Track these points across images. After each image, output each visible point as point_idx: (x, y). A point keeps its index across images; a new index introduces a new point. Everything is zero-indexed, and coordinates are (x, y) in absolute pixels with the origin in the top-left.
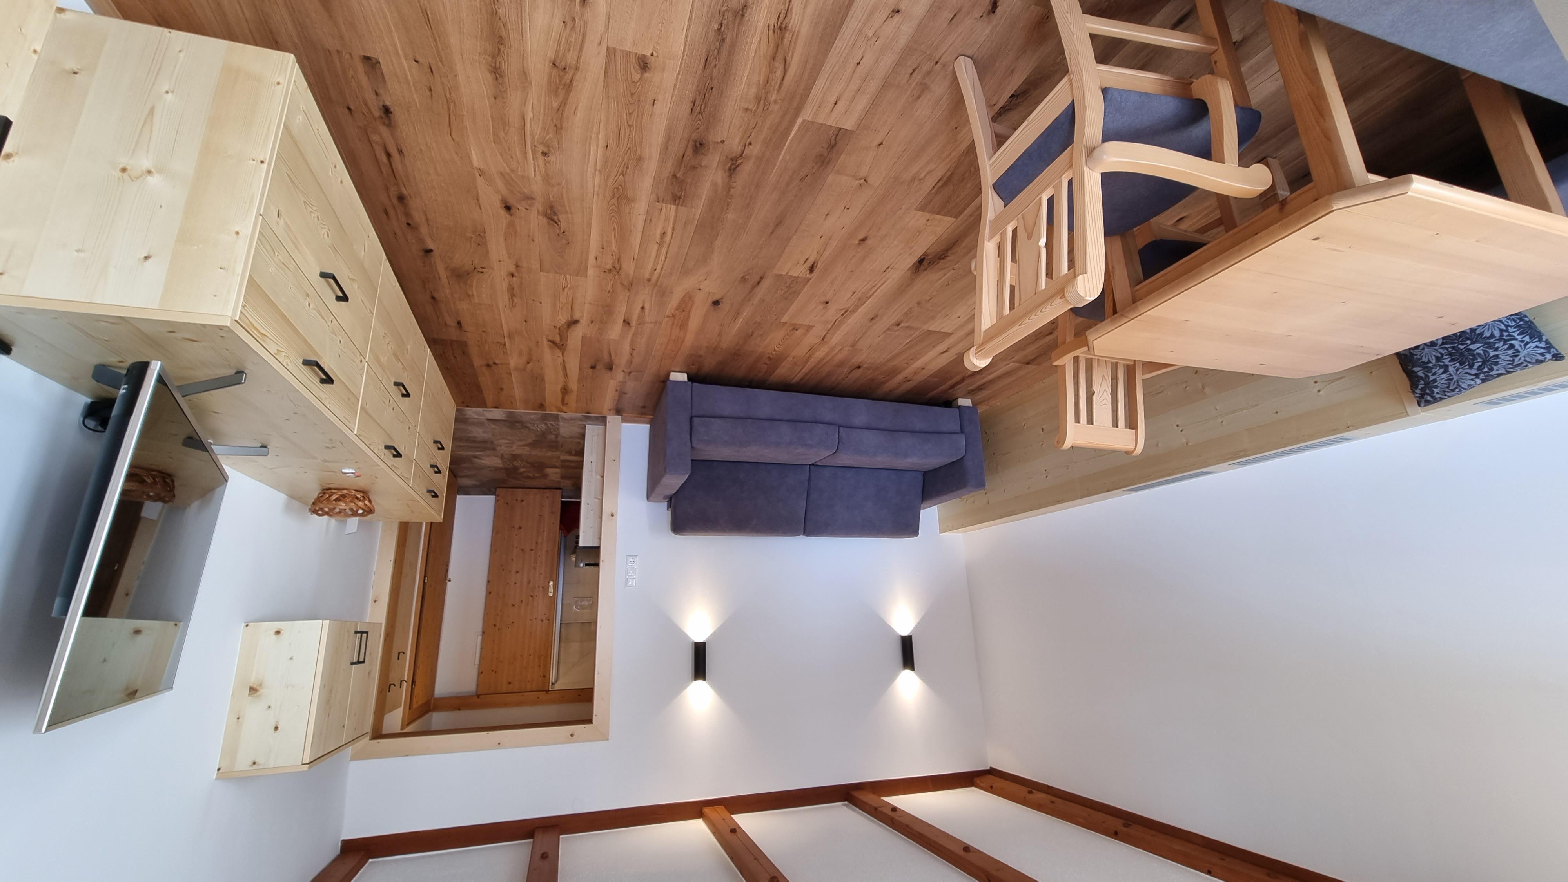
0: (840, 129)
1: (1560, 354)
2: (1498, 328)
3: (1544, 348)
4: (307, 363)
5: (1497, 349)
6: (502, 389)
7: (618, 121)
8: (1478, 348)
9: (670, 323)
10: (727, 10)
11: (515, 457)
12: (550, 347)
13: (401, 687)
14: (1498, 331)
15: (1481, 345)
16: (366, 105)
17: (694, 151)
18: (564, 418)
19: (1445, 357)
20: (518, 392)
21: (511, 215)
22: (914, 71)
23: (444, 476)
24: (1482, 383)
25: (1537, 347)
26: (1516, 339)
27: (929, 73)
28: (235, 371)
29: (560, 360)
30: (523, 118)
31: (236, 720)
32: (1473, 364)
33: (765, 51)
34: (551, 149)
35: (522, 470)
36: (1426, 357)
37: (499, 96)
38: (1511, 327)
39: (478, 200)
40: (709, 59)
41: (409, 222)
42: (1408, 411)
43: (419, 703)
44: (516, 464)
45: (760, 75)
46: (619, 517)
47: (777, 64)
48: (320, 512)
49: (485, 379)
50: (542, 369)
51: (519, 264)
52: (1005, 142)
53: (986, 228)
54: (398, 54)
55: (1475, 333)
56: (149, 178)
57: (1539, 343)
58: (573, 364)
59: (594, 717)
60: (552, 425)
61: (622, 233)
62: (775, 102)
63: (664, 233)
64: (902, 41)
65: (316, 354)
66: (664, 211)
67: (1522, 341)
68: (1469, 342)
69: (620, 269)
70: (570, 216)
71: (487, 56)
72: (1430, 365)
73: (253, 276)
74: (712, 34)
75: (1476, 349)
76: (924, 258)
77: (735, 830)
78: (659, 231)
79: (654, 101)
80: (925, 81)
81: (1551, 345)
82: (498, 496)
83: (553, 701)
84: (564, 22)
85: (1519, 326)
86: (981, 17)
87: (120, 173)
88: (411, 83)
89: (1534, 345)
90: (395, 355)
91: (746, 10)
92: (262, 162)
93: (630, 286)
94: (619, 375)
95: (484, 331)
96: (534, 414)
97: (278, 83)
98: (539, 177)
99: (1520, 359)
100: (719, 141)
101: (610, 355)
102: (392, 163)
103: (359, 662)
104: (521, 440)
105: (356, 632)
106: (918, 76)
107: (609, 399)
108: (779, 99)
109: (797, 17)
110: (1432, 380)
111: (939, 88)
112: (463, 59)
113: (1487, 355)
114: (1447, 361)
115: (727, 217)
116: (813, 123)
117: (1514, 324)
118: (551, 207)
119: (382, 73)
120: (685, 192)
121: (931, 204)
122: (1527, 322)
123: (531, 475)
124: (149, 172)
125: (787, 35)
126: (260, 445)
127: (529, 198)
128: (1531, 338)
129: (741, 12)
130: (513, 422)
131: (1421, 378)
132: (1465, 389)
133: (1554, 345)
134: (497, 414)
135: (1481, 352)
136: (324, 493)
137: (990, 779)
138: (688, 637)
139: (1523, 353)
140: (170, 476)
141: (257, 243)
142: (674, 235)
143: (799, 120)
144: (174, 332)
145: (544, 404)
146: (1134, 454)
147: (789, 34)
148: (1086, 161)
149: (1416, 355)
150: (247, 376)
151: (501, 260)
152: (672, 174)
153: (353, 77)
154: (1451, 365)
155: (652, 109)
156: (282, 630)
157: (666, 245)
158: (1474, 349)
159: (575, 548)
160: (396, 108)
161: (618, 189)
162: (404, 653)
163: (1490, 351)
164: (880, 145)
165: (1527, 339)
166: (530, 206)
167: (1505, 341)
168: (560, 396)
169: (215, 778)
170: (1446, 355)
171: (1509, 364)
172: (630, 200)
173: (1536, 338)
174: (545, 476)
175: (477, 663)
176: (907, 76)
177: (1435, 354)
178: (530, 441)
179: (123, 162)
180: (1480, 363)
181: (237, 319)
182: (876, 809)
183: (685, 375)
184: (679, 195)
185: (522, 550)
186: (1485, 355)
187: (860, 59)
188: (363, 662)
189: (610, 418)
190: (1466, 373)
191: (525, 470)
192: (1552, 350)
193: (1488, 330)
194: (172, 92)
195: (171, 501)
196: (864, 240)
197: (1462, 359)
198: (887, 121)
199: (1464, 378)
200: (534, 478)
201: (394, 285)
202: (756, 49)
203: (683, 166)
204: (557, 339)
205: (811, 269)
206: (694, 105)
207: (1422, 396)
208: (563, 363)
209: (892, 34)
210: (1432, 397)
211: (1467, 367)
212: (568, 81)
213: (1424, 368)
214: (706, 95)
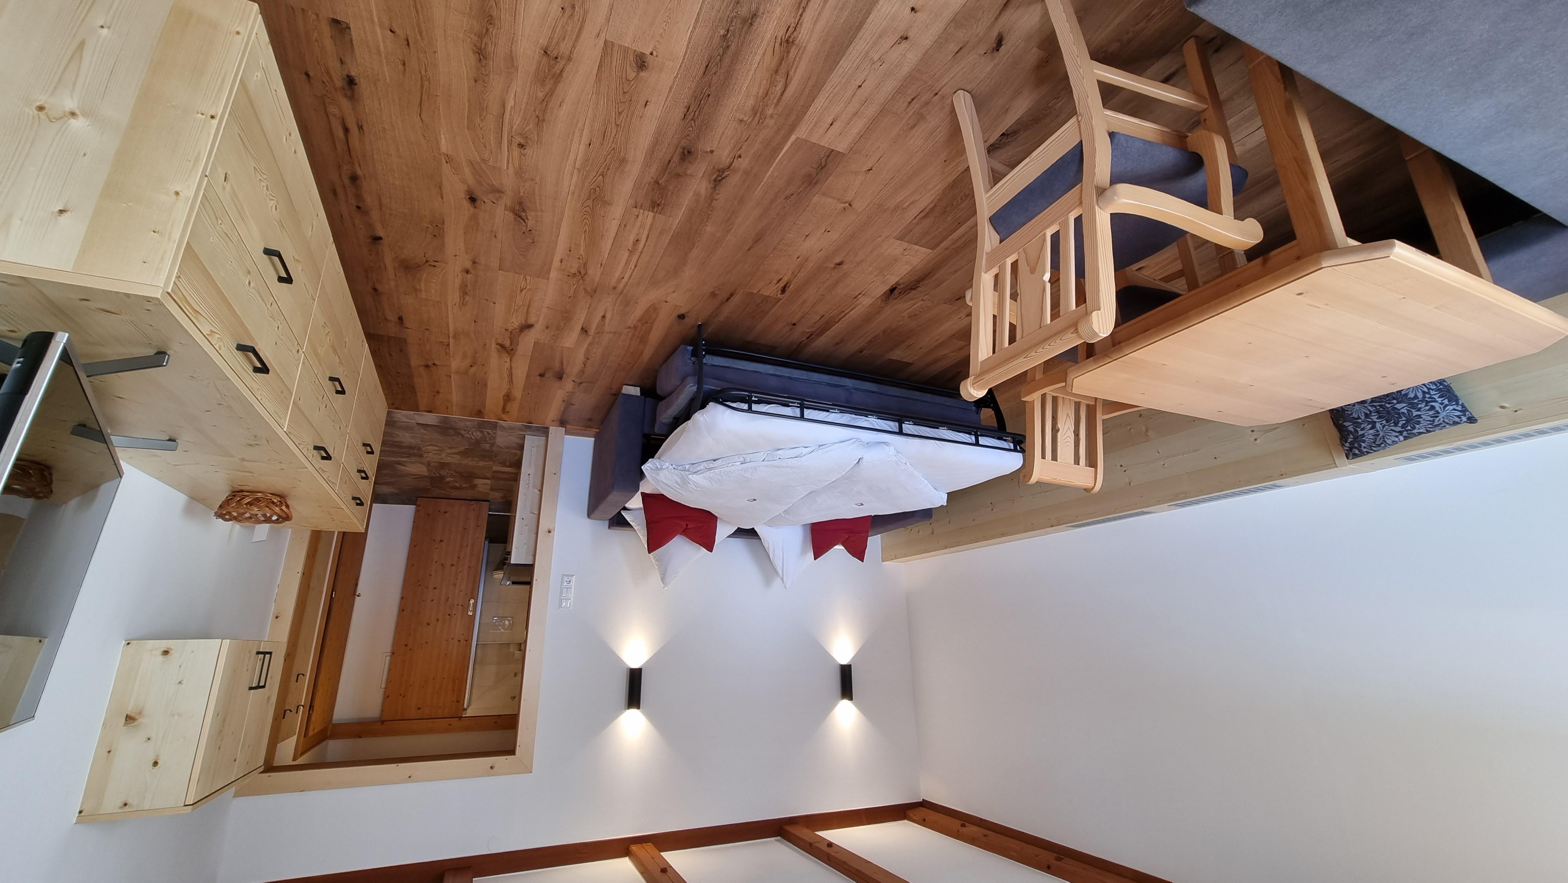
0: (833, 150)
1: (1474, 417)
2: (1421, 390)
3: (1460, 411)
4: (241, 348)
5: (1419, 410)
6: (438, 392)
7: (605, 119)
8: (1403, 407)
9: (630, 334)
10: (736, 17)
11: (443, 465)
12: (498, 351)
13: (297, 713)
14: (1421, 394)
15: (1406, 405)
16: (328, 73)
17: (681, 159)
18: (502, 427)
19: (1373, 414)
20: (455, 397)
21: (475, 207)
22: (913, 100)
23: (370, 482)
24: (1405, 440)
25: (1454, 409)
26: (1436, 402)
27: (927, 103)
28: (155, 351)
29: (507, 365)
30: (504, 106)
31: (107, 754)
32: (1398, 422)
33: (769, 62)
34: (529, 141)
35: (448, 479)
36: (1356, 414)
37: (480, 79)
38: (1432, 390)
39: (440, 188)
40: (710, 64)
41: (360, 205)
42: (1336, 462)
43: (316, 731)
44: (443, 472)
45: (760, 88)
46: (556, 533)
47: (778, 78)
48: (227, 517)
49: (422, 382)
50: (486, 373)
51: (477, 260)
52: (1001, 179)
53: (982, 261)
54: (373, 21)
55: (1401, 394)
56: (73, 121)
57: (1456, 406)
58: (521, 369)
59: (518, 747)
60: (488, 433)
61: (593, 236)
62: (772, 116)
63: (637, 240)
64: (906, 69)
65: (251, 338)
66: (640, 217)
67: (1442, 404)
68: (1395, 401)
69: (586, 274)
70: (539, 214)
71: (472, 36)
72: (1360, 421)
73: (191, 243)
74: (717, 39)
75: (1401, 409)
76: (896, 287)
77: (666, 869)
78: (632, 238)
79: (647, 102)
80: (922, 111)
81: (1466, 408)
82: (419, 506)
83: (467, 729)
84: (562, 8)
85: (1439, 390)
86: (985, 53)
87: (36, 112)
88: (383, 55)
89: (1452, 408)
90: (333, 347)
91: (756, 20)
92: (212, 117)
93: (593, 293)
94: (568, 385)
95: (427, 329)
96: (471, 421)
97: (238, 33)
98: (511, 170)
99: (1440, 420)
100: (708, 151)
101: (562, 363)
102: (349, 140)
103: (259, 687)
104: (450, 448)
105: (258, 653)
106: (916, 105)
107: (554, 410)
108: (776, 114)
109: (806, 32)
110: (1361, 435)
111: (935, 120)
112: (445, 35)
113: (1410, 415)
114: (1374, 418)
115: (705, 230)
116: (806, 141)
117: (1435, 387)
118: (520, 203)
119: (351, 41)
120: (665, 200)
121: (911, 233)
122: (1445, 386)
123: (457, 485)
124: (73, 114)
125: (792, 50)
126: (168, 438)
127: (498, 191)
128: (1449, 401)
129: (750, 21)
130: (446, 428)
131: (1351, 431)
132: (1389, 445)
133: (1469, 409)
134: (430, 419)
135: (1406, 411)
136: (234, 496)
137: (923, 812)
138: (625, 664)
139: (1443, 414)
140: (49, 467)
141: (199, 207)
142: (647, 244)
143: (793, 138)
144: (88, 300)
145: (482, 410)
146: (1092, 492)
147: (796, 49)
148: (1097, 201)
149: (1347, 411)
150: (170, 359)
151: (457, 254)
152: (655, 179)
153: (317, 41)
154: (1378, 422)
155: (644, 110)
156: (170, 649)
157: (638, 253)
158: (1399, 408)
159: (503, 562)
160: (362, 80)
161: (595, 190)
162: (304, 675)
163: (1413, 411)
164: (869, 170)
165: (1446, 402)
166: (497, 199)
167: (1427, 402)
168: (502, 402)
169: (74, 822)
170: (1374, 413)
171: (1429, 424)
172: (607, 203)
173: (1453, 402)
174: (474, 487)
175: (383, 686)
176: (906, 104)
177: (1365, 411)
178: (462, 449)
179: (41, 100)
180: (1404, 422)
181: (169, 291)
182: (811, 844)
183: (638, 389)
184: (658, 202)
185: (442, 564)
186: (1409, 414)
187: (862, 82)
188: (263, 687)
189: (553, 430)
190: (1392, 430)
191: (452, 479)
192: (1467, 413)
193: (1412, 392)
194: (109, 28)
195: (47, 497)
196: (840, 264)
197: (1389, 416)
198: (879, 147)
199: (1389, 434)
200: (460, 488)
201: (338, 271)
202: (760, 60)
203: (667, 172)
204: (507, 343)
205: (783, 290)
206: (688, 111)
207: (1351, 449)
208: (509, 369)
209: (897, 61)
210: (1360, 451)
211: (1392, 425)
212: (558, 72)
213: (1354, 423)
214: (702, 102)
